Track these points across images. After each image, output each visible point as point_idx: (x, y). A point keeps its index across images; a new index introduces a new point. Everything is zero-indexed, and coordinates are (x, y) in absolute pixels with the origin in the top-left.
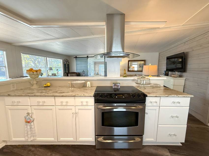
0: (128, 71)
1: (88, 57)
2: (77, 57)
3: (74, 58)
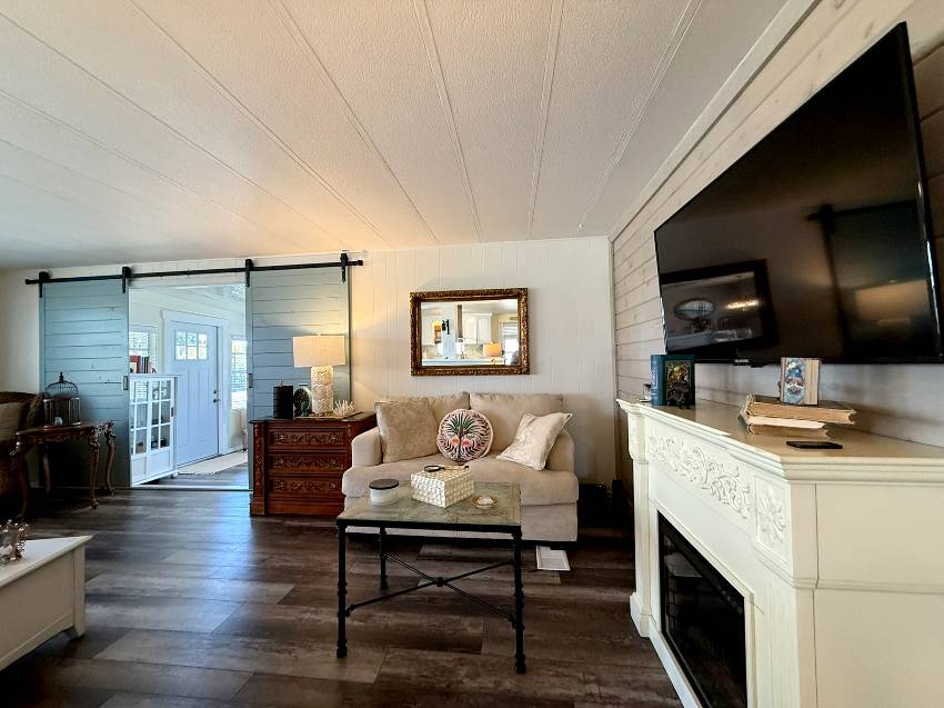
0: (413, 374)
1: (128, 275)
2: (56, 275)
3: (28, 282)
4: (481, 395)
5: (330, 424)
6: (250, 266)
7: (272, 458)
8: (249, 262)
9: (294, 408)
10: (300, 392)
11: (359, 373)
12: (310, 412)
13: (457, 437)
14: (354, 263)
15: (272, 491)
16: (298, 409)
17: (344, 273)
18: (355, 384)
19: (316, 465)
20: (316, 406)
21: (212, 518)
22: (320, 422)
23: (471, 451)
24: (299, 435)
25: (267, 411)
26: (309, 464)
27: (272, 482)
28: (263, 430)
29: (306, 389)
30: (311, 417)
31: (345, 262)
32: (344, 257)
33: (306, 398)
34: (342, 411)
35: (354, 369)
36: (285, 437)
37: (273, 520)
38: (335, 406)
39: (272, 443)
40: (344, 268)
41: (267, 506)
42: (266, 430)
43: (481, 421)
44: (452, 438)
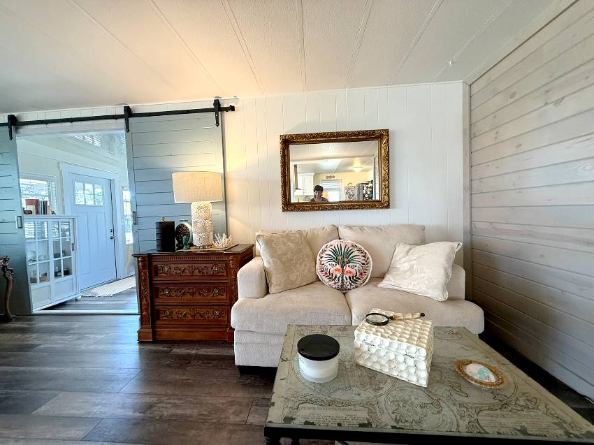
0: (284, 210)
1: (14, 123)
4: (350, 228)
5: (210, 256)
6: (129, 113)
7: (157, 289)
8: (127, 109)
9: (176, 242)
10: (181, 226)
11: (234, 210)
12: (192, 245)
13: (338, 267)
14: (227, 109)
15: (158, 318)
16: (180, 242)
17: (217, 118)
18: (231, 220)
19: (200, 294)
20: (197, 239)
21: (101, 347)
22: (201, 254)
23: (354, 280)
24: (182, 266)
25: (151, 244)
26: (193, 294)
27: (158, 311)
28: (147, 263)
29: (186, 224)
30: (192, 249)
31: (218, 108)
32: (217, 103)
33: (187, 233)
34: (221, 244)
35: (229, 206)
36: (169, 269)
37: (160, 348)
38: (215, 239)
39: (156, 274)
40: (217, 113)
41: (154, 333)
42: (150, 263)
43: (359, 250)
44: (333, 268)
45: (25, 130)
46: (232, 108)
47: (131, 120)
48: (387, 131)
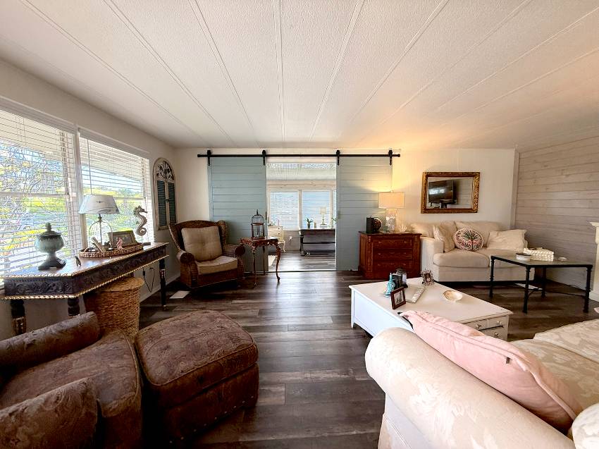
3: (199, 156)
8: (338, 152)
14: (396, 156)
17: (391, 161)
19: (397, 255)
26: (393, 255)
29: (378, 219)
31: (390, 154)
40: (391, 158)
41: (374, 275)
45: (271, 160)
46: (399, 156)
47: (341, 158)
48: (479, 173)
